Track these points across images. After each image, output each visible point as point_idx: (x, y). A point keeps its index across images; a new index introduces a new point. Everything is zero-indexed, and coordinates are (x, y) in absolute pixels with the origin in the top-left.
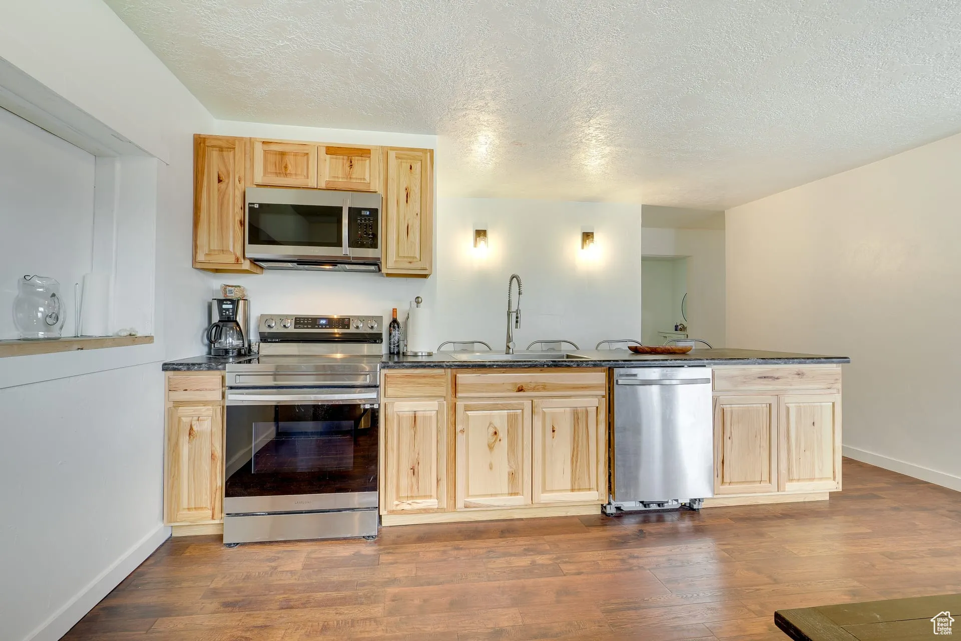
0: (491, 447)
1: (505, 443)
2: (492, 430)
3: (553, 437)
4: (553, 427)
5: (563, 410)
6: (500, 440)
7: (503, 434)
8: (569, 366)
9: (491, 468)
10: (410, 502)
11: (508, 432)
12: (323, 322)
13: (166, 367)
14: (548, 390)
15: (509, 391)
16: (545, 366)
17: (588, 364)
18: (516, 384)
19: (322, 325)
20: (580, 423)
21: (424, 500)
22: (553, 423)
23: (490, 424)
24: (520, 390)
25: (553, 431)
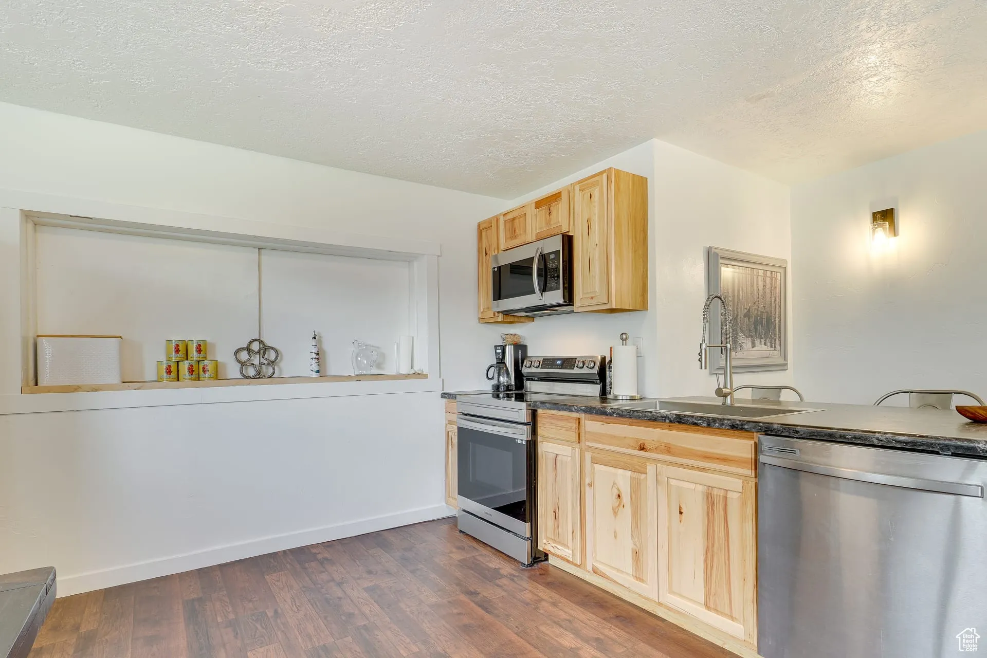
0: (615, 513)
1: (627, 511)
2: (616, 492)
3: (680, 521)
4: (680, 508)
5: (692, 486)
6: (623, 506)
7: (626, 499)
8: (695, 424)
9: (615, 537)
10: (553, 545)
11: (631, 498)
12: (559, 362)
13: (444, 396)
14: (673, 454)
15: (632, 447)
16: (667, 421)
17: (723, 424)
18: (637, 440)
19: (558, 365)
20: (715, 510)
21: (563, 548)
22: (680, 501)
23: (614, 484)
24: (642, 448)
25: (681, 513)
